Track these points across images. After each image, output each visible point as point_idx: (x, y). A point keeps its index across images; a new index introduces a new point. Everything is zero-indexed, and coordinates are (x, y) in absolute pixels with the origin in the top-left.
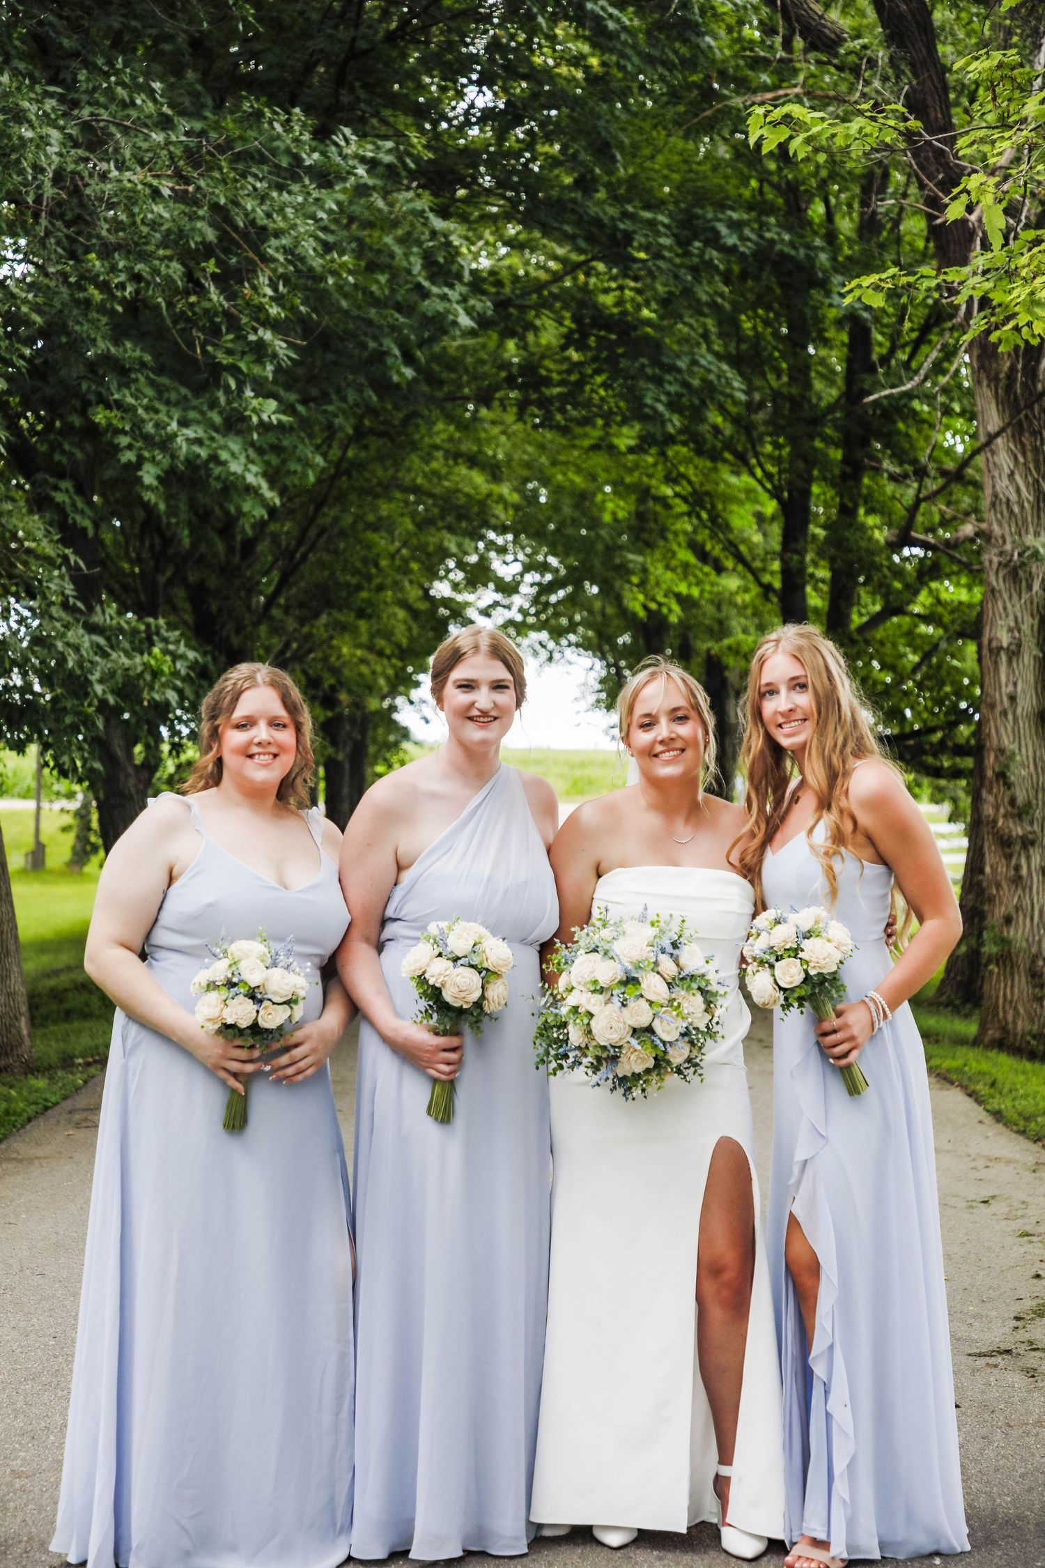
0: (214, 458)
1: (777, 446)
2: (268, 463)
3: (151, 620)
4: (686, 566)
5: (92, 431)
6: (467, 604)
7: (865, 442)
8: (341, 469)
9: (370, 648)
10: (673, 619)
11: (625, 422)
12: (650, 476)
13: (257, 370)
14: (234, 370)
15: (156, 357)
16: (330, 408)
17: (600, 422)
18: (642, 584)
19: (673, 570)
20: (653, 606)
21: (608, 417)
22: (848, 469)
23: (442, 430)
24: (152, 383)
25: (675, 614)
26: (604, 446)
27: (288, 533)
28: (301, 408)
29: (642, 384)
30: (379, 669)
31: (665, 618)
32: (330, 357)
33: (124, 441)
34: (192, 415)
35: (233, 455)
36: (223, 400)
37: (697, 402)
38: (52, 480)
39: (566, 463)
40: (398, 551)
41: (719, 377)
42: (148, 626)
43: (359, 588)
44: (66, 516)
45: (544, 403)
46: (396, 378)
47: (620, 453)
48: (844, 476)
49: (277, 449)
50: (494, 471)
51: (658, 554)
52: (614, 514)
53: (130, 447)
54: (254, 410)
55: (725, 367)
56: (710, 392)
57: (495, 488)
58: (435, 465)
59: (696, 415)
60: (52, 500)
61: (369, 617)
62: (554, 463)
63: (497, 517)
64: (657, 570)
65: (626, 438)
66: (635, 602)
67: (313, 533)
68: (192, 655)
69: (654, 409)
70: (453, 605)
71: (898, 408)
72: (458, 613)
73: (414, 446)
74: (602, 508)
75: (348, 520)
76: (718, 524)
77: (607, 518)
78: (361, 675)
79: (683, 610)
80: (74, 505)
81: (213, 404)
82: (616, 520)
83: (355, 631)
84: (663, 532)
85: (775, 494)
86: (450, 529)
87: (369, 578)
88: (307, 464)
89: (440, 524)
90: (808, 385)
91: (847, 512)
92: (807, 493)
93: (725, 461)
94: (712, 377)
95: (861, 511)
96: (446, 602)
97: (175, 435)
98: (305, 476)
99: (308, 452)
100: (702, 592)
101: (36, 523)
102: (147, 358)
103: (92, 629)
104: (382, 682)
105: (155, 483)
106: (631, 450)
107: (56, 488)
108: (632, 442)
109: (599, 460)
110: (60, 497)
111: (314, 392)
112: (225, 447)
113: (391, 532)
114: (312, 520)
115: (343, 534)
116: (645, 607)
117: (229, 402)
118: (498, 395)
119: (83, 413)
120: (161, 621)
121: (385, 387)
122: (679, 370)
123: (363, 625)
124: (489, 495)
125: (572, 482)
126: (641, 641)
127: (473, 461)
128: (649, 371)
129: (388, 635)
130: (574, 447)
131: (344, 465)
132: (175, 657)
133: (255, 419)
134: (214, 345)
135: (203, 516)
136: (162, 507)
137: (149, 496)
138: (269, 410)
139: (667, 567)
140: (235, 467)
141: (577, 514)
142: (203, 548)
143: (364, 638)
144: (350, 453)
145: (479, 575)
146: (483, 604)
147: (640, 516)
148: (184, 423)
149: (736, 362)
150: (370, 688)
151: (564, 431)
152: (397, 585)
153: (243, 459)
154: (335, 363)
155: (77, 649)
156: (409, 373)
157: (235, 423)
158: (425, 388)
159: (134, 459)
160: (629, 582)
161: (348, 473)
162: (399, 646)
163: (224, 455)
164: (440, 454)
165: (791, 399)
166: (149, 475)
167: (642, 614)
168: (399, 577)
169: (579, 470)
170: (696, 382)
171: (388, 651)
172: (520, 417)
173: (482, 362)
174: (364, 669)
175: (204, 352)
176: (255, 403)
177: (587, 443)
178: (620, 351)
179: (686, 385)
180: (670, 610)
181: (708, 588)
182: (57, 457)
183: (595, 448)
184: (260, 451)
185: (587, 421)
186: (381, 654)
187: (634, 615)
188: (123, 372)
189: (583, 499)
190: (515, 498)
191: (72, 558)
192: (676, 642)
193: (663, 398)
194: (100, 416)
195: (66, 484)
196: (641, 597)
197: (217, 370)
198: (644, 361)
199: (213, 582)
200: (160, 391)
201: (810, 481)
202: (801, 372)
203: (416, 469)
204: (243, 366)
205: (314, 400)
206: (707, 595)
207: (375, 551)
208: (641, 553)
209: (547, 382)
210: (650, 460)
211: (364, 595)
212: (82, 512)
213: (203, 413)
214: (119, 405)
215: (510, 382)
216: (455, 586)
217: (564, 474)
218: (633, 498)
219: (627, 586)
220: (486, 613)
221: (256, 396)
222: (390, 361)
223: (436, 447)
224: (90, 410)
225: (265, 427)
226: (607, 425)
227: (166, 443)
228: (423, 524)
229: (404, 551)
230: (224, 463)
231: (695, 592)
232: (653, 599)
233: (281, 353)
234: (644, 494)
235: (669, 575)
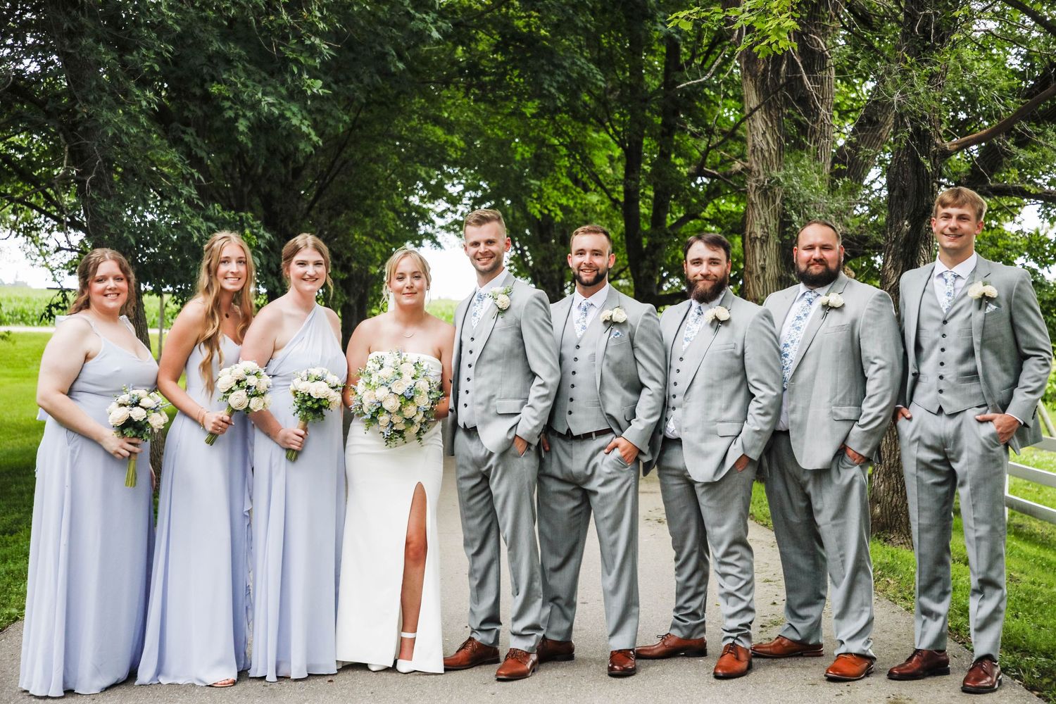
0: (282, 116)
1: (622, 115)
2: (315, 120)
3: (243, 214)
4: (566, 187)
5: (207, 98)
6: (429, 209)
7: (676, 114)
8: (355, 125)
9: (371, 235)
10: (558, 219)
11: (530, 99)
12: (545, 132)
13: (310, 62)
14: (296, 61)
15: (248, 52)
16: (352, 86)
17: (515, 99)
18: (539, 199)
19: (558, 190)
20: (546, 212)
21: (520, 96)
22: (665, 130)
23: (418, 102)
24: (245, 69)
25: (559, 216)
26: (517, 113)
27: (321, 163)
28: (334, 86)
29: (542, 76)
30: (377, 248)
31: (553, 219)
32: (352, 55)
33: (227, 104)
34: (269, 89)
35: (294, 114)
36: (289, 80)
37: (575, 87)
38: (182, 127)
39: (494, 123)
40: (390, 175)
41: (588, 72)
42: (241, 217)
43: (365, 198)
44: (191, 150)
45: (481, 86)
46: (393, 69)
47: (527, 117)
48: (663, 134)
49: (320, 111)
50: (449, 127)
51: (549, 180)
52: (522, 155)
53: (231, 108)
54: (309, 86)
55: (592, 66)
56: (583, 82)
57: (449, 138)
58: (413, 123)
59: (574, 95)
60: (182, 140)
61: (372, 216)
62: (486, 123)
63: (450, 156)
64: (549, 190)
65: (530, 108)
66: (535, 209)
67: (338, 164)
68: (267, 235)
69: (550, 92)
70: (421, 210)
71: (695, 93)
72: (423, 215)
73: (400, 111)
74: (515, 151)
75: (358, 156)
76: (587, 162)
77: (518, 157)
78: (366, 252)
79: (564, 214)
80: (196, 143)
81: (283, 83)
82: (523, 159)
83: (364, 224)
84: (552, 167)
85: (621, 144)
86: (423, 164)
87: (372, 192)
88: (339, 120)
89: (416, 159)
90: (641, 78)
91: (664, 156)
92: (640, 144)
93: (591, 123)
94: (584, 72)
95: (673, 156)
96: (417, 209)
97: (260, 101)
98: (336, 128)
99: (339, 113)
100: (575, 203)
101: (173, 155)
102: (243, 53)
103: (208, 219)
104: (378, 256)
105: (246, 130)
106: (533, 116)
107: (184, 132)
108: (534, 111)
109: (514, 121)
110: (187, 138)
111: (342, 77)
112: (290, 109)
113: (385, 164)
114: (338, 155)
115: (356, 164)
116: (541, 212)
117: (293, 81)
118: (455, 80)
119: (202, 86)
120: (249, 215)
121: (386, 74)
122: (564, 68)
123: (368, 220)
124: (446, 142)
125: (497, 135)
126: (537, 234)
127: (437, 121)
128: (546, 68)
129: (383, 227)
130: (498, 113)
131: (358, 123)
132: (259, 237)
133: (309, 92)
134: (283, 46)
135: (272, 151)
136: (250, 145)
137: (241, 138)
138: (317, 86)
139: (554, 188)
140: (295, 121)
141: (499, 155)
142: (272, 171)
143: (369, 228)
144: (361, 116)
145: (437, 192)
146: (439, 210)
147: (537, 157)
148: (265, 94)
149: (598, 63)
150: (371, 260)
151: (493, 103)
152: (389, 197)
153: (300, 117)
154: (355, 59)
155: (199, 230)
156: (401, 66)
157: (296, 95)
158: (409, 76)
159: (233, 115)
160: (530, 197)
161: (360, 127)
162: (389, 234)
163: (288, 114)
164: (415, 116)
165: (630, 86)
166: (242, 125)
167: (539, 216)
168: (390, 192)
169: (501, 128)
170: (575, 75)
171: (383, 237)
172: (466, 95)
173: (442, 60)
174: (368, 248)
175: (278, 50)
176: (309, 81)
177: (506, 111)
178: (528, 55)
179: (569, 77)
180: (556, 215)
181: (579, 201)
182: (186, 113)
183: (512, 114)
184: (310, 112)
185: (507, 98)
186: (378, 239)
187: (534, 217)
188: (228, 62)
189: (504, 145)
190: (462, 144)
191: (196, 175)
192: (558, 235)
193: (555, 84)
194: (214, 89)
195: (191, 130)
196: (538, 206)
197: (286, 61)
198: (544, 61)
199: (278, 192)
200: (249, 75)
201: (642, 136)
202: (636, 71)
203: (400, 126)
204: (302, 59)
205: (342, 81)
206: (578, 206)
207: (376, 175)
208: (538, 179)
209: (484, 73)
210: (545, 122)
211: (369, 202)
212: (201, 148)
213: (275, 88)
214: (225, 82)
215: (461, 72)
216: (422, 199)
217: (492, 130)
218: (534, 146)
219: (529, 199)
220: (441, 215)
221: (309, 78)
222: (389, 58)
223: (414, 112)
224: (206, 85)
225: (315, 97)
226: (520, 100)
227: (255, 106)
228: (405, 159)
229: (393, 176)
230: (288, 119)
231: (571, 203)
232: (546, 208)
233: (325, 51)
234: (542, 143)
235: (555, 192)
